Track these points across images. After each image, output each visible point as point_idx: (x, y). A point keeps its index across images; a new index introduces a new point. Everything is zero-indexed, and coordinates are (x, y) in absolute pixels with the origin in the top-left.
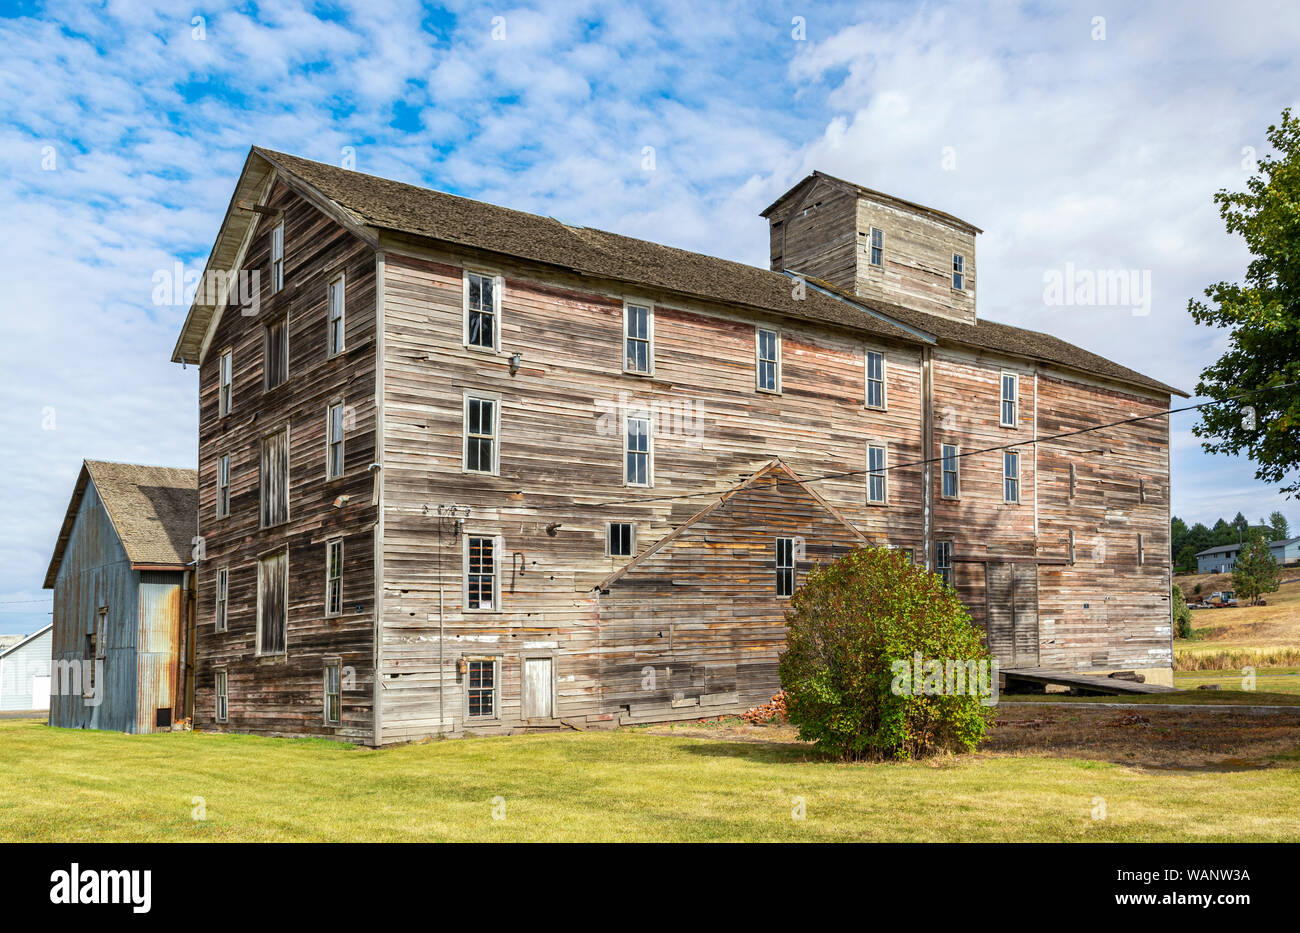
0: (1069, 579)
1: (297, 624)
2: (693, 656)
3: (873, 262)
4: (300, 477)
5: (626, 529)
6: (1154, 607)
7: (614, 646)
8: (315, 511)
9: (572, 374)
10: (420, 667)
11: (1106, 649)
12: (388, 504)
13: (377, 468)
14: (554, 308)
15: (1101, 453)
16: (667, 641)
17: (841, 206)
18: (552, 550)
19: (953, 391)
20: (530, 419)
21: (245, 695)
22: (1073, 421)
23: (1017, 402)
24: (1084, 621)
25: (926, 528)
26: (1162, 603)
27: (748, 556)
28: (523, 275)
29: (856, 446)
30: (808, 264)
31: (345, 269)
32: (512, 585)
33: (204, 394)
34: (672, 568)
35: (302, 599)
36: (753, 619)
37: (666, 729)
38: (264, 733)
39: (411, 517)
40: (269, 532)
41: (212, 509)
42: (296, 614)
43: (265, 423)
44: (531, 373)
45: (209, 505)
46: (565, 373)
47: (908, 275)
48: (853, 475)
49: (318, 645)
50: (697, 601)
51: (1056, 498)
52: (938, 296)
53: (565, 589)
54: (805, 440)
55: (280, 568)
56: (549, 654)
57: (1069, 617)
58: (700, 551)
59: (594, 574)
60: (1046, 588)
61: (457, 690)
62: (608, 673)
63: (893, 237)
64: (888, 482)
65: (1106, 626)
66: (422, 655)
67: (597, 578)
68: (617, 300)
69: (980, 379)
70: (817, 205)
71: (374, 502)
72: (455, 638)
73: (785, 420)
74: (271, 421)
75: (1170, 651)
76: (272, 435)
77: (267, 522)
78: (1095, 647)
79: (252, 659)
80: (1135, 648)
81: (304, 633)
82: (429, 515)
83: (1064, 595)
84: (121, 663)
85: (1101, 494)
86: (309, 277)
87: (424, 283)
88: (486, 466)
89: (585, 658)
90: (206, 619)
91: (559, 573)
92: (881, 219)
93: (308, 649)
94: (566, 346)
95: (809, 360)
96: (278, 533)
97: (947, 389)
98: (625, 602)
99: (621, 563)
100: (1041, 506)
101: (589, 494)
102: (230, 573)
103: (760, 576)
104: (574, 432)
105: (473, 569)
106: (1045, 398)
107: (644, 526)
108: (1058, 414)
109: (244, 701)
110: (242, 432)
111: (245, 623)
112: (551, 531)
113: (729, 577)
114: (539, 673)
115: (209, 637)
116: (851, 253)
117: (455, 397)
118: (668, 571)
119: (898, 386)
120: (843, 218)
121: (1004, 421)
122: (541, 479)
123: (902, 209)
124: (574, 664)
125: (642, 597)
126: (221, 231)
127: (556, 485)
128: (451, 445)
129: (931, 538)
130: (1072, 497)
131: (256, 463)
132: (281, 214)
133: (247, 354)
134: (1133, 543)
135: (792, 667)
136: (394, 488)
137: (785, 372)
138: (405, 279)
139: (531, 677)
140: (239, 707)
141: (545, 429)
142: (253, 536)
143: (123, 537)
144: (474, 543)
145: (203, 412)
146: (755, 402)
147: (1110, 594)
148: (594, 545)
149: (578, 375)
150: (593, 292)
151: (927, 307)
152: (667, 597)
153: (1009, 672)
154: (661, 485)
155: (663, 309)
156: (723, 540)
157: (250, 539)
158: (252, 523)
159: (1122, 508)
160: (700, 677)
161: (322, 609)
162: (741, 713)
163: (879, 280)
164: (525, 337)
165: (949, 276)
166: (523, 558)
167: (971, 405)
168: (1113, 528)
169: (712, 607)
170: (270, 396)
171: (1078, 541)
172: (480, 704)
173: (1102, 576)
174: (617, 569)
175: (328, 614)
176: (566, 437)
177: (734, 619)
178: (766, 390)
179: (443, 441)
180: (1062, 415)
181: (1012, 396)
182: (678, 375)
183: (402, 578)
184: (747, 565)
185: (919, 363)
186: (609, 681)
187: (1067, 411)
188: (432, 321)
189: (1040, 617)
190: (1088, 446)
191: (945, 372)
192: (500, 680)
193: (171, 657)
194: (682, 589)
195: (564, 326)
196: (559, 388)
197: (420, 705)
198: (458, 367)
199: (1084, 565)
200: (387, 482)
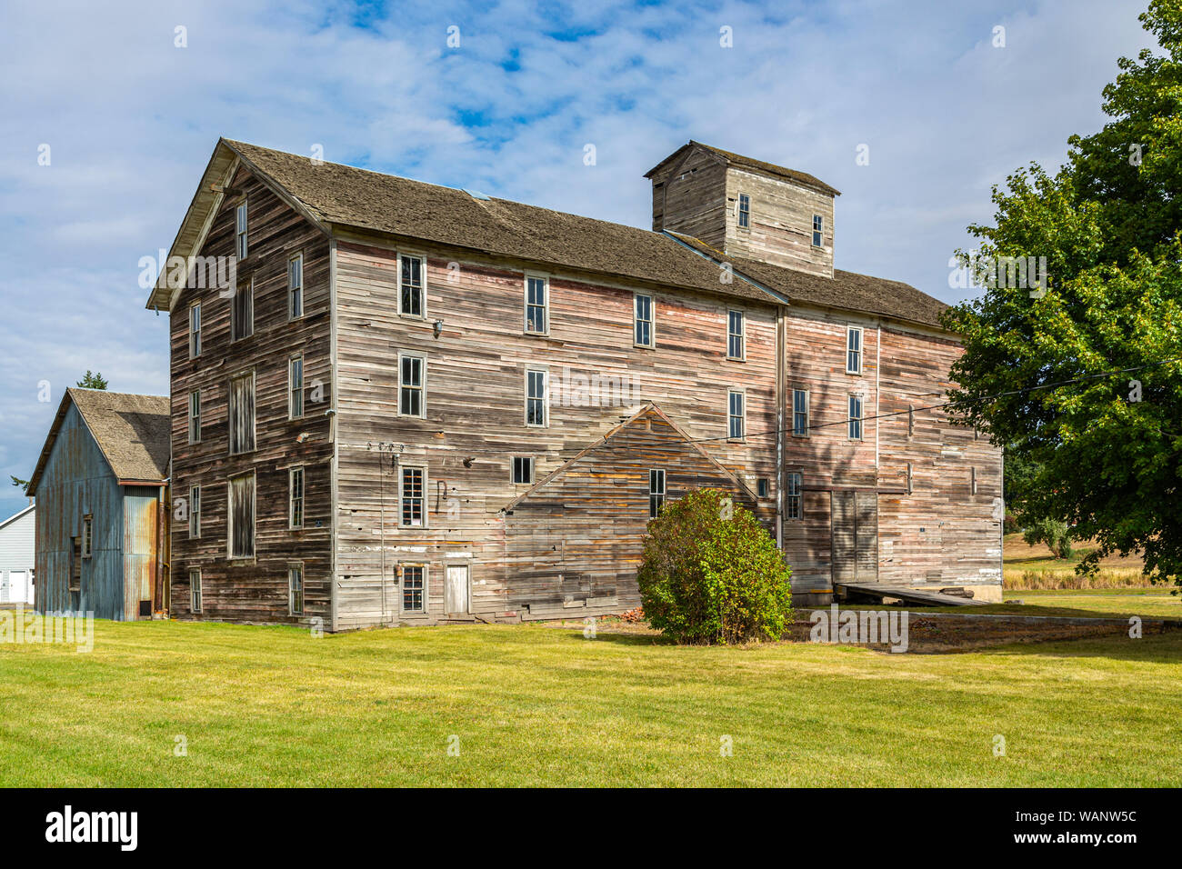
0: (907, 506)
1: (264, 534)
2: (580, 566)
3: (741, 224)
4: (265, 415)
5: (527, 462)
6: (986, 531)
7: (517, 557)
8: (279, 443)
9: (483, 335)
10: (367, 570)
11: (940, 568)
12: (341, 441)
13: (332, 414)
14: (469, 282)
15: (939, 396)
16: (560, 553)
17: (713, 173)
18: (467, 478)
19: (804, 343)
20: (450, 373)
21: (218, 591)
22: (913, 368)
23: (862, 352)
24: (920, 543)
25: (779, 462)
26: (994, 528)
27: (626, 484)
28: (444, 255)
29: (718, 391)
30: (684, 223)
31: (302, 250)
32: (437, 507)
33: (174, 337)
34: (563, 493)
35: (269, 514)
36: (630, 536)
37: (559, 624)
38: (234, 622)
39: (359, 453)
40: (239, 458)
41: (185, 435)
42: (262, 526)
43: (233, 368)
44: (451, 335)
45: (181, 432)
46: (477, 335)
47: (772, 234)
48: (716, 417)
49: (283, 551)
50: (584, 521)
51: (896, 435)
52: (799, 253)
53: (478, 510)
54: (674, 387)
55: (248, 488)
56: (465, 563)
57: (906, 539)
58: (586, 480)
59: (501, 498)
60: (885, 514)
61: (395, 590)
62: (512, 579)
63: (759, 201)
64: (746, 422)
65: (940, 547)
66: (369, 561)
67: (503, 501)
68: (518, 273)
69: (829, 333)
70: (693, 171)
71: (331, 440)
72: (393, 548)
73: (658, 370)
74: (237, 367)
75: (999, 571)
76: (240, 378)
77: (236, 450)
78: (930, 566)
79: (224, 561)
80: (967, 567)
81: (271, 542)
82: (372, 450)
83: (902, 520)
84: (108, 562)
85: (938, 432)
86: (270, 252)
87: (367, 264)
88: (416, 411)
89: (493, 566)
90: (180, 528)
91: (473, 498)
92: (748, 185)
93: (274, 554)
94: (478, 313)
95: (679, 319)
96: (245, 459)
97: (799, 342)
98: (525, 521)
99: (522, 489)
100: (881, 443)
101: (497, 433)
102: (202, 490)
103: (636, 501)
104: (485, 383)
105: (406, 494)
106: (888, 348)
107: (541, 460)
108: (900, 362)
109: (217, 595)
110: (211, 373)
111: (217, 532)
112: (467, 464)
113: (610, 502)
114: (458, 577)
115: (184, 542)
116: (721, 217)
117: (392, 356)
118: (561, 496)
119: (756, 340)
120: (715, 184)
121: (850, 369)
122: (459, 421)
123: (767, 176)
124: (485, 570)
125: (540, 517)
126: (192, 204)
127: (471, 426)
128: (389, 395)
129: (783, 470)
130: (911, 434)
131: (225, 399)
132: (244, 195)
133: (214, 309)
134: (967, 475)
135: (646, 576)
136: (345, 429)
137: (658, 330)
138: (352, 262)
139: (451, 581)
140: (212, 600)
141: (462, 380)
142: (223, 461)
143: (108, 456)
144: (407, 473)
145: (173, 352)
146: (634, 356)
147: (945, 520)
148: (501, 475)
149: (488, 336)
150: (500, 268)
151: (788, 263)
152: (560, 517)
153: (849, 585)
154: (554, 426)
155: (556, 280)
156: (606, 471)
157: (221, 462)
158: (221, 450)
159: (958, 444)
160: (587, 583)
161: (286, 523)
162: (620, 613)
163: (746, 240)
164: (447, 306)
165: (809, 235)
166: (445, 485)
167: (820, 355)
168: (948, 462)
169: (596, 526)
170: (236, 346)
171: (915, 473)
172: (412, 601)
173: (937, 504)
174: (519, 495)
175: (291, 527)
176: (478, 387)
177: (615, 537)
178: (643, 345)
179: (383, 392)
180: (903, 363)
181: (857, 347)
182: (568, 334)
183: (352, 500)
184: (626, 492)
185: (774, 320)
186: (513, 585)
187: (908, 359)
188: (373, 295)
189: (879, 539)
190: (926, 390)
191: (797, 328)
192: (428, 582)
193: (150, 559)
194: (572, 511)
195: (477, 296)
196: (472, 347)
197: (367, 601)
198: (393, 331)
199: (921, 494)
200: (340, 424)
